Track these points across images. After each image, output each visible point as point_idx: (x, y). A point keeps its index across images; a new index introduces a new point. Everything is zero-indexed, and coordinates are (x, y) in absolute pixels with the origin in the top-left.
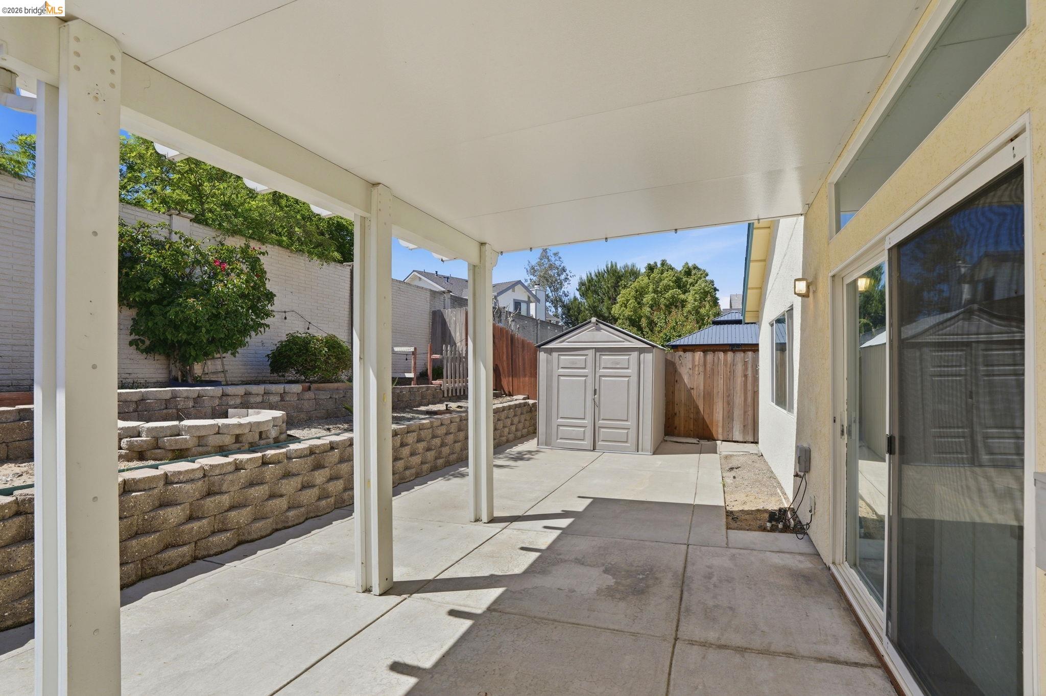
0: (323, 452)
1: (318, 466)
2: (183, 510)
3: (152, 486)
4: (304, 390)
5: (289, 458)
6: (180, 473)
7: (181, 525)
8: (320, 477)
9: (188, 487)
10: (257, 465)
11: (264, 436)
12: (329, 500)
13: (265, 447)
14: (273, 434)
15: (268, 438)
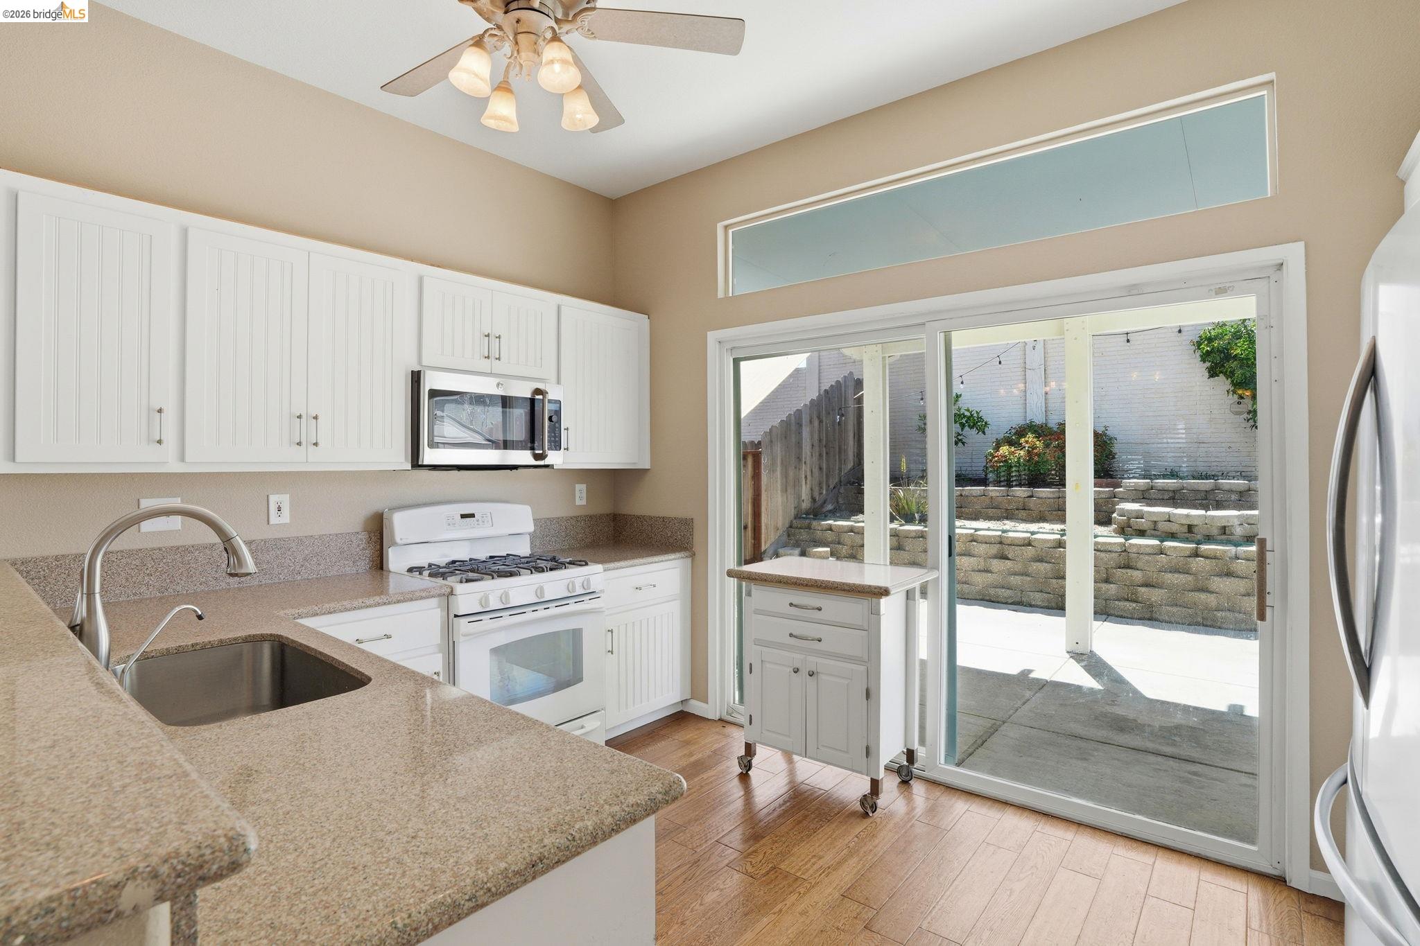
13: (1221, 543)
14: (1239, 531)
15: (1232, 534)
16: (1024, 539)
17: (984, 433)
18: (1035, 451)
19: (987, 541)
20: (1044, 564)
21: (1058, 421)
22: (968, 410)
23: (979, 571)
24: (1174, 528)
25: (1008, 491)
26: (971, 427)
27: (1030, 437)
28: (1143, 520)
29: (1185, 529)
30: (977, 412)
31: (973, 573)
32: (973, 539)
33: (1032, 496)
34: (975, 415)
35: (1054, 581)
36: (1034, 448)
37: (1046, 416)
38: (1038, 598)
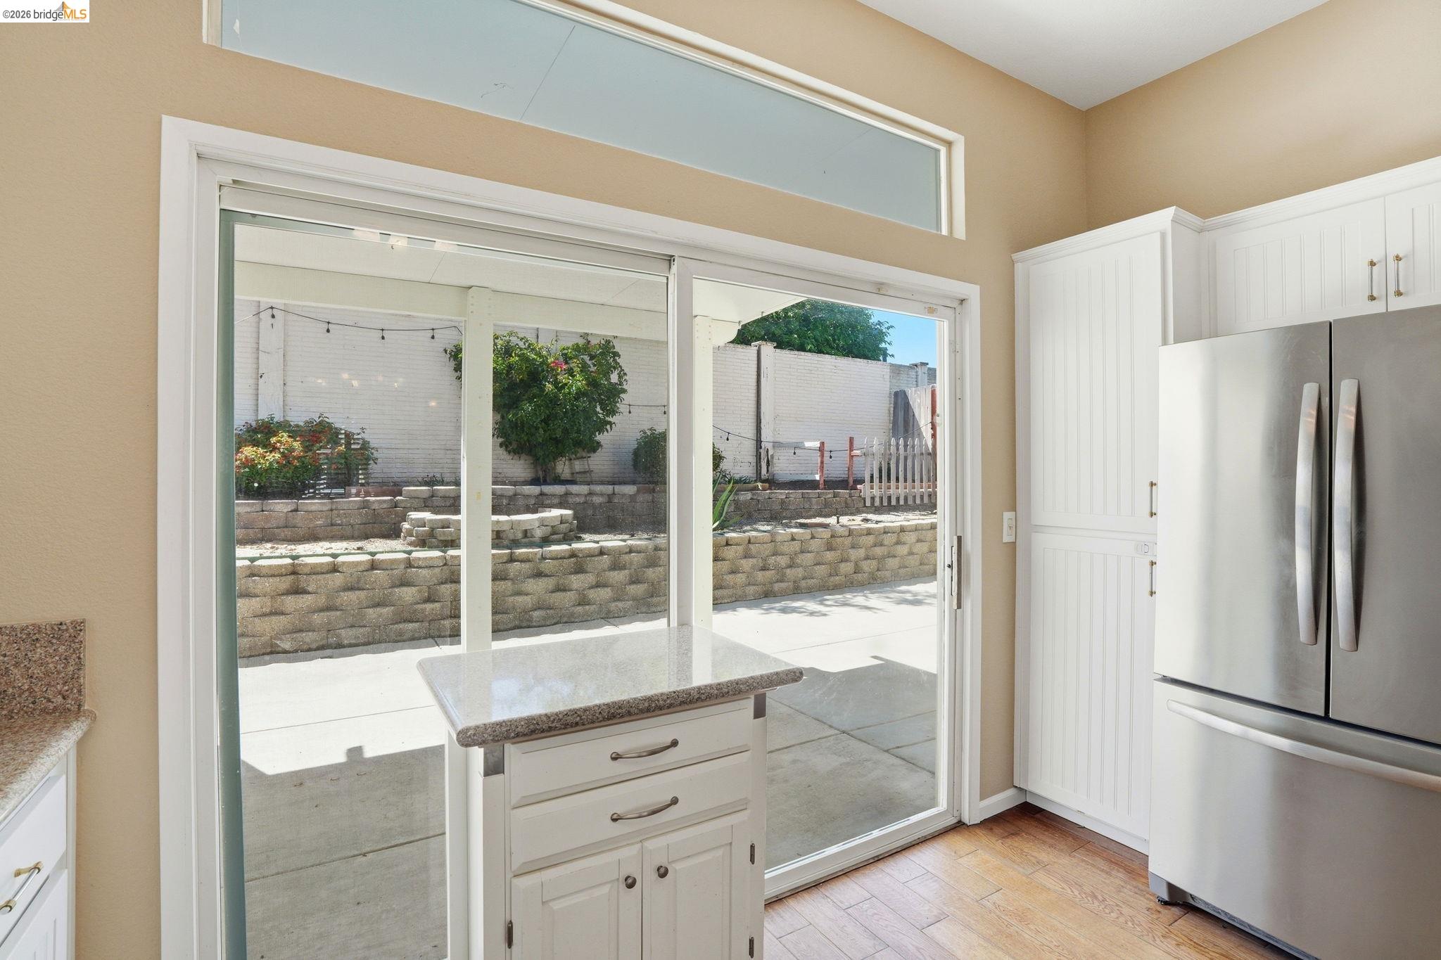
0: (587, 557)
1: (579, 570)
2: (420, 591)
3: (393, 567)
4: (638, 491)
5: (543, 558)
6: (419, 559)
7: (416, 604)
8: (577, 581)
9: (424, 572)
10: (501, 561)
11: (529, 535)
12: (587, 607)
13: (526, 546)
14: (538, 533)
15: (532, 536)
16: (328, 564)
18: (295, 454)
19: (275, 573)
20: (356, 592)
21: (305, 419)
23: (264, 615)
25: (262, 504)
27: (284, 437)
31: (256, 619)
32: (253, 573)
33: (296, 510)
35: (371, 611)
36: (292, 450)
37: (284, 411)
38: (347, 635)
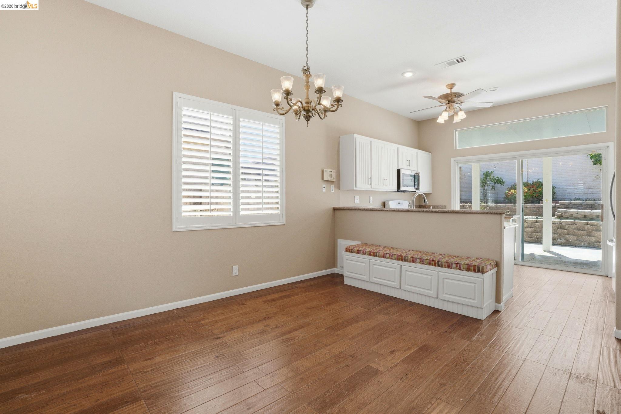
17: (503, 185)
22: (497, 177)
24: (579, 216)
26: (498, 183)
28: (567, 214)
29: (583, 216)
30: (501, 178)
34: (500, 179)
37: (528, 179)
